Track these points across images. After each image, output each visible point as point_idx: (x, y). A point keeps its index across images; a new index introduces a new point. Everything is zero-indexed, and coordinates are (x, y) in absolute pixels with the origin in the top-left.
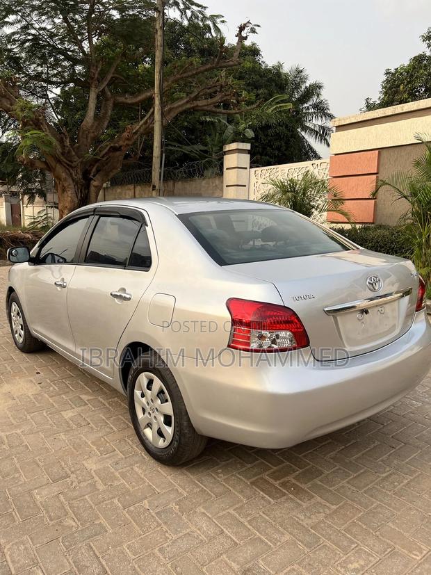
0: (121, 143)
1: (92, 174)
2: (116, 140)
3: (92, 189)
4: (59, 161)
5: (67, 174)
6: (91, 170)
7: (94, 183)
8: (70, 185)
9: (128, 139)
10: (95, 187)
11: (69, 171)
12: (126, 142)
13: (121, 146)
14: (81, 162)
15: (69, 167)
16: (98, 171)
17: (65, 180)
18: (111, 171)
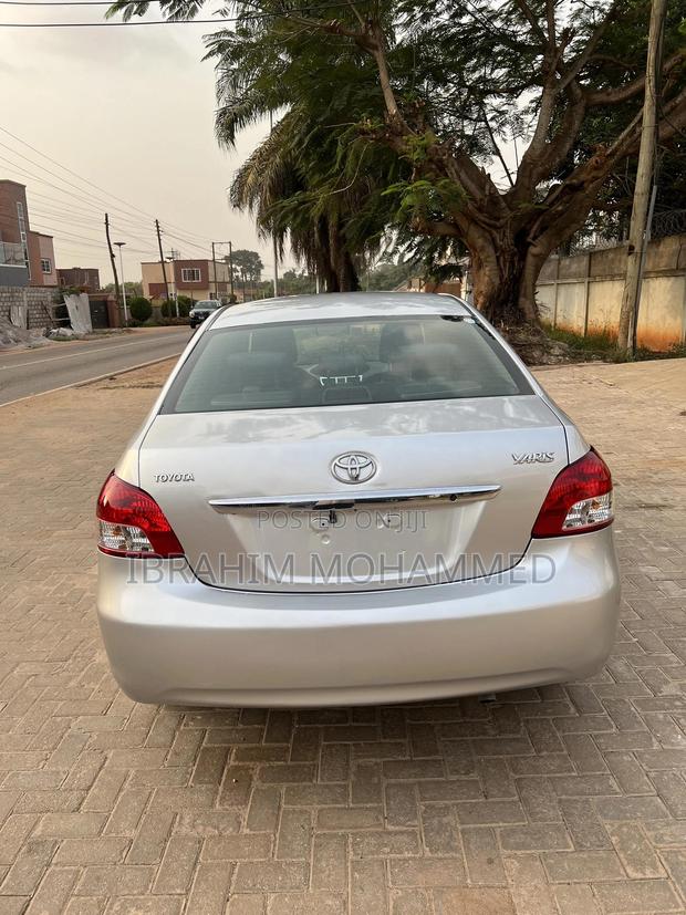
0: (583, 177)
1: (532, 235)
2: (575, 172)
3: (530, 259)
4: (473, 221)
5: (486, 239)
6: (531, 228)
7: (533, 250)
8: (489, 257)
9: (596, 169)
10: (534, 256)
11: (491, 235)
12: (594, 173)
13: (583, 183)
14: (514, 218)
15: (489, 229)
16: (543, 229)
17: (483, 249)
18: (568, 227)
